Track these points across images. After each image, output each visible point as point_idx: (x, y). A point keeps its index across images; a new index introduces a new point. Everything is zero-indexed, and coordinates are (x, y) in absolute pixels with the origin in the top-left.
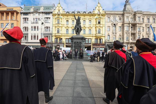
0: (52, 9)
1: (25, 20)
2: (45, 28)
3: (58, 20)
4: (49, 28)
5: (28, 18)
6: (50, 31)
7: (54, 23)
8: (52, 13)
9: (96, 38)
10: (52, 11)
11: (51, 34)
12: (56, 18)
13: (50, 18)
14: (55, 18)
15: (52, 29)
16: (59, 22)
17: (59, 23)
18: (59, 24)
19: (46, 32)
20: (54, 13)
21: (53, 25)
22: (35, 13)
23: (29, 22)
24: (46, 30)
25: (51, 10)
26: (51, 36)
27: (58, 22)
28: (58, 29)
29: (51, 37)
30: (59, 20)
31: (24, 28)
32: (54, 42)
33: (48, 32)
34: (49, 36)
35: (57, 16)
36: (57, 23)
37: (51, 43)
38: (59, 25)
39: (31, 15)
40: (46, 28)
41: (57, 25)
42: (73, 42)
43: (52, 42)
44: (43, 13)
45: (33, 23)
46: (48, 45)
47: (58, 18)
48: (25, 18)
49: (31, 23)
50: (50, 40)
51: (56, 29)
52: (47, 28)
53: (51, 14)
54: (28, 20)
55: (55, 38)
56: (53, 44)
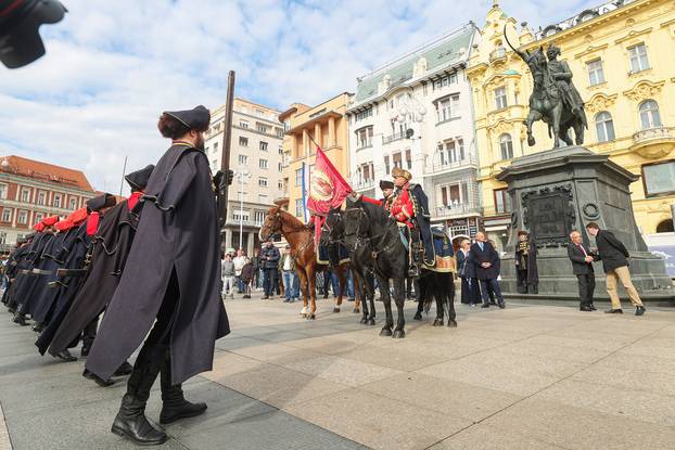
0: (462, 50)
1: (363, 138)
2: (441, 147)
3: (497, 90)
4: (461, 142)
5: (370, 127)
6: (463, 158)
7: (480, 112)
8: (463, 66)
10: (463, 59)
11: (473, 171)
12: (484, 87)
13: (456, 96)
14: (480, 87)
15: (476, 147)
16: (504, 97)
17: (505, 105)
18: (506, 108)
19: (448, 169)
20: (471, 64)
21: (478, 125)
22: (394, 98)
23: (376, 140)
24: (446, 158)
25: (460, 54)
26: (469, 181)
27: (498, 100)
28: (505, 139)
29: (470, 188)
30: (503, 88)
31: (360, 169)
32: (490, 211)
33: (455, 166)
34: (465, 187)
35: (489, 73)
36: (495, 108)
37: (474, 218)
38: (505, 115)
39: (382, 107)
40: (445, 147)
41: (497, 117)
43: (482, 213)
44: (424, 83)
45: (390, 140)
46: (463, 232)
47: (497, 80)
48: (362, 130)
49: (384, 144)
50: (471, 206)
51: (495, 136)
52: (451, 145)
53: (461, 76)
54: (371, 135)
55: (495, 190)
56: (486, 223)
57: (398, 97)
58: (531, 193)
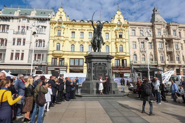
0: (50, 14)
1: (3, 29)
2: (37, 41)
3: (58, 30)
4: (44, 41)
5: (8, 26)
6: (44, 46)
7: (52, 34)
8: (49, 19)
9: (118, 58)
10: (50, 17)
11: (46, 51)
12: (55, 28)
13: (45, 27)
14: (53, 28)
15: (49, 44)
16: (60, 33)
18: (60, 36)
19: (39, 49)
20: (52, 20)
21: (51, 38)
22: (21, 19)
23: (10, 32)
24: (38, 45)
25: (49, 16)
26: (45, 54)
27: (58, 33)
28: (58, 44)
29: (45, 56)
30: (60, 30)
32: (50, 64)
33: (41, 48)
34: (43, 55)
35: (57, 25)
36: (57, 35)
37: (45, 65)
38: (60, 38)
39: (15, 21)
40: (38, 42)
41: (57, 38)
42: (93, 63)
43: (47, 64)
44: (34, 19)
45: (17, 33)
46: (40, 69)
47: (59, 27)
48: (4, 26)
49: (14, 34)
50: (44, 61)
51: (56, 43)
52: (40, 41)
53: (48, 22)
54: (8, 29)
55: (52, 58)
56: (48, 67)
57: (23, 20)
58: (96, 63)
